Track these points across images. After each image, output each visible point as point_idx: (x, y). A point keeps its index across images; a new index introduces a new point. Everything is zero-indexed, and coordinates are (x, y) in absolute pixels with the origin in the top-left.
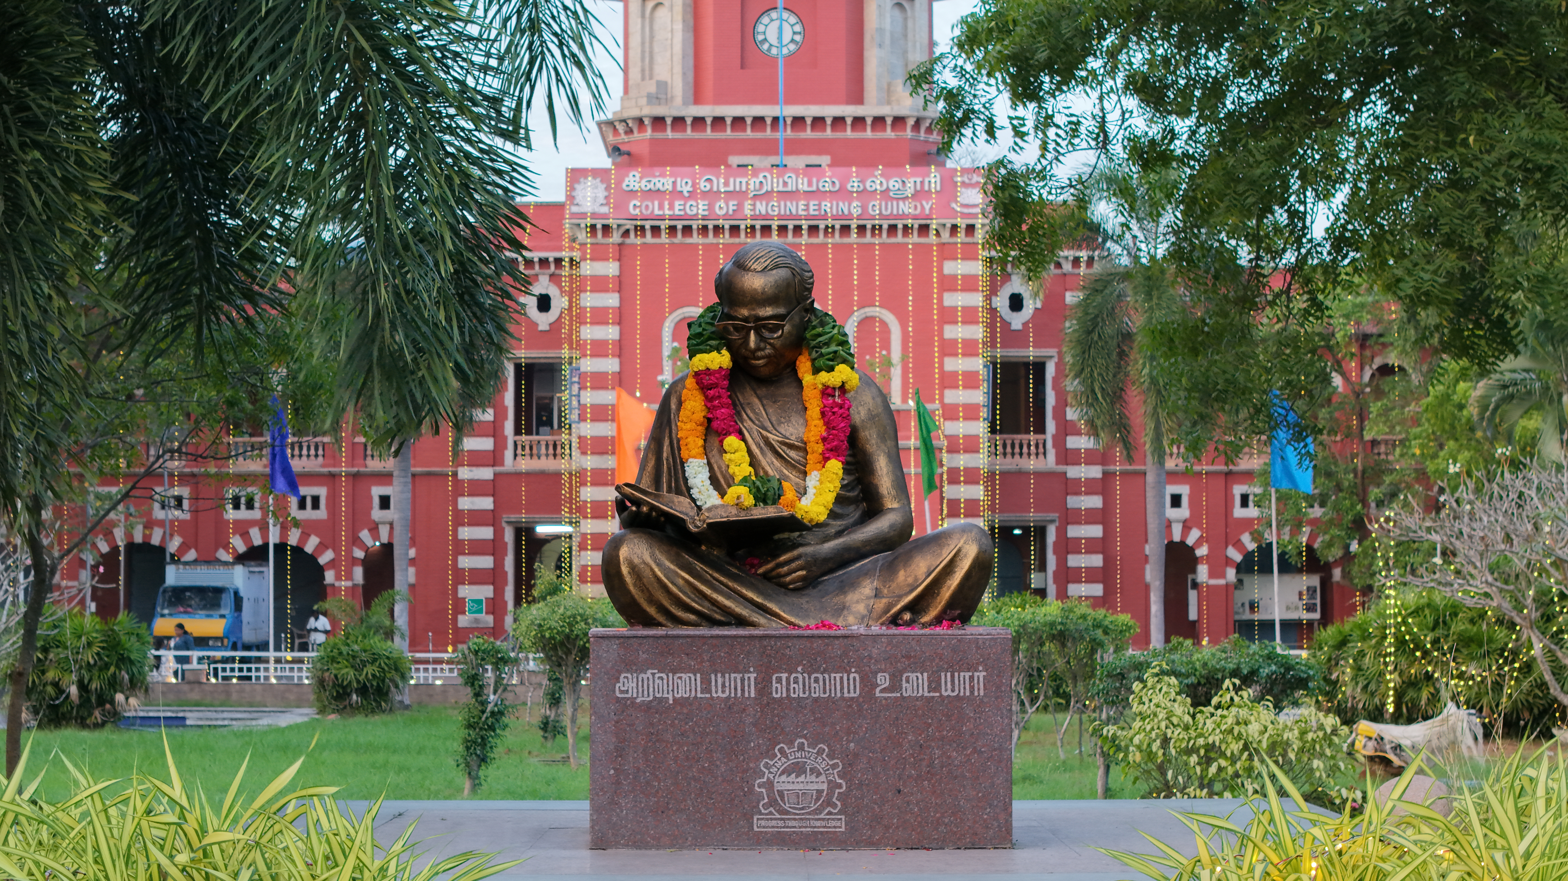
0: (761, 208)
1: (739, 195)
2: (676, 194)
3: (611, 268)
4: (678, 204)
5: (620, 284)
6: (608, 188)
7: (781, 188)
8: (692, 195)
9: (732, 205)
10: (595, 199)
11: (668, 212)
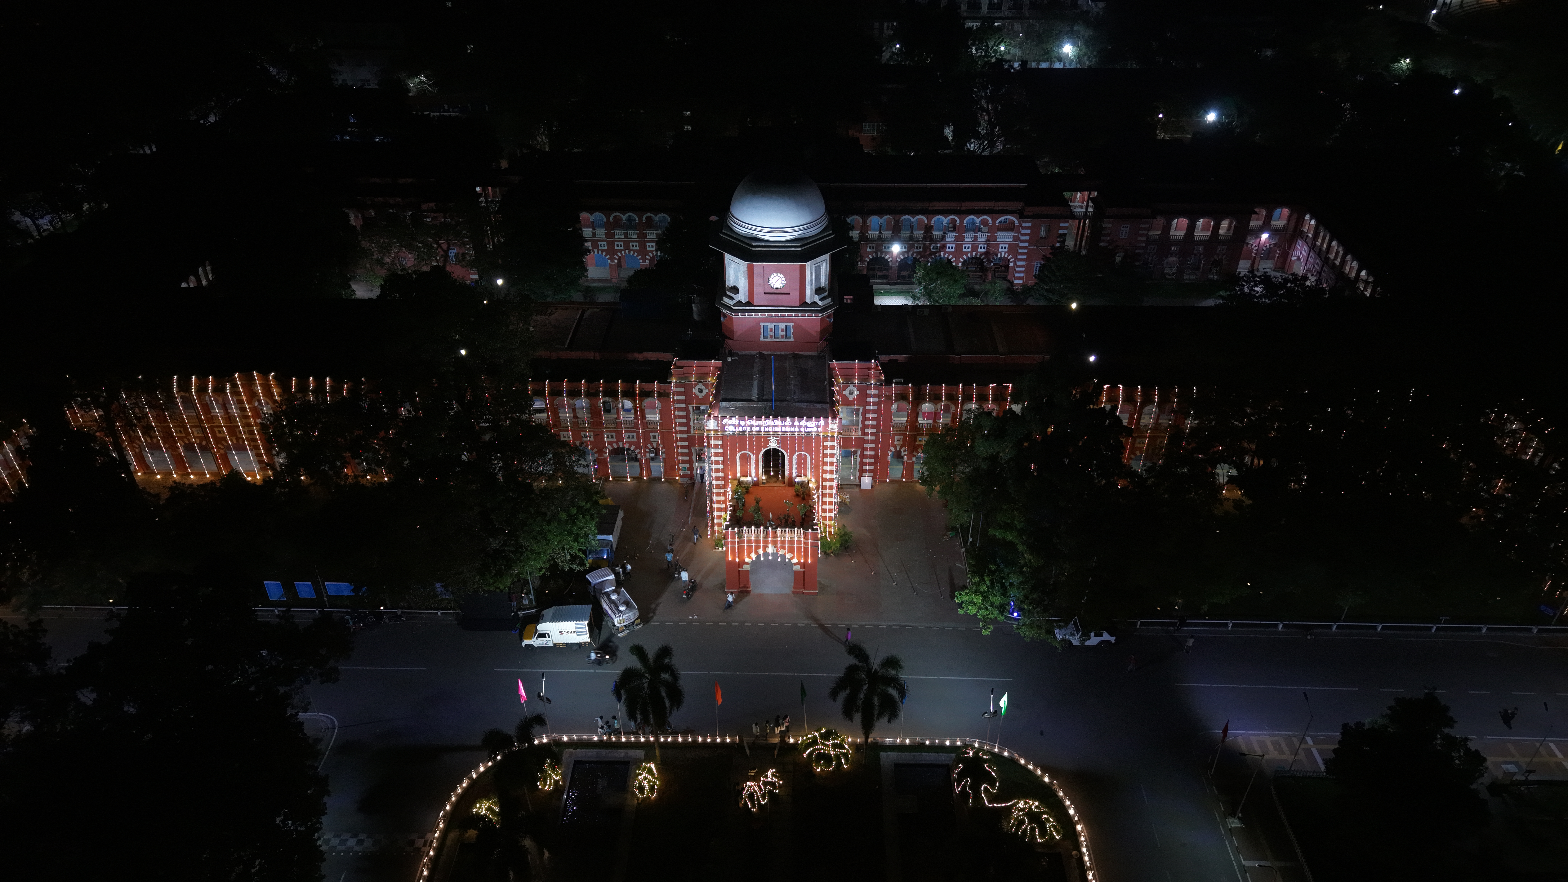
0: (767, 429)
1: (760, 426)
2: (740, 425)
3: (720, 442)
4: (741, 428)
5: (723, 446)
6: (718, 423)
7: (773, 424)
8: (745, 426)
9: (758, 429)
10: (714, 425)
11: (737, 430)
